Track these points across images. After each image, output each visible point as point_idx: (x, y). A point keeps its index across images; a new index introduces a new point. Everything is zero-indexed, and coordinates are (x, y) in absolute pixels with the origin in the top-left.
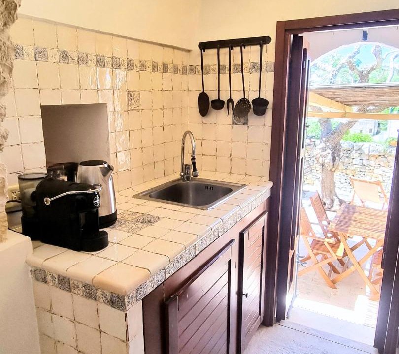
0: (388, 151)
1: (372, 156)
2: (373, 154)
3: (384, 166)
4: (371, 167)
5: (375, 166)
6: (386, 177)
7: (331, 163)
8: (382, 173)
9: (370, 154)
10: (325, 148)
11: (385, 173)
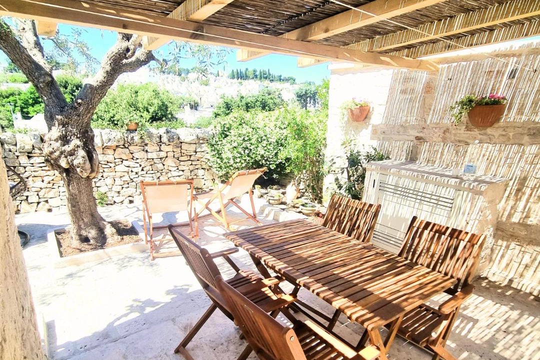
0: (129, 138)
1: (108, 148)
2: (109, 144)
3: (127, 160)
4: (109, 164)
5: (116, 161)
6: (134, 173)
7: (88, 165)
8: (127, 169)
9: (105, 145)
10: (66, 136)
11: (130, 169)
